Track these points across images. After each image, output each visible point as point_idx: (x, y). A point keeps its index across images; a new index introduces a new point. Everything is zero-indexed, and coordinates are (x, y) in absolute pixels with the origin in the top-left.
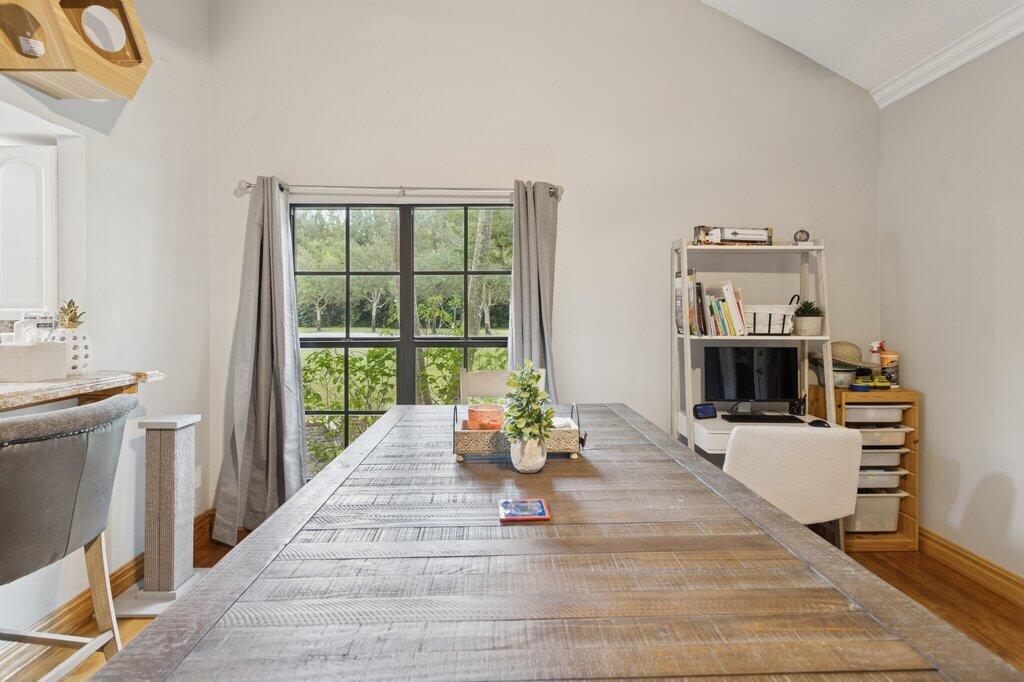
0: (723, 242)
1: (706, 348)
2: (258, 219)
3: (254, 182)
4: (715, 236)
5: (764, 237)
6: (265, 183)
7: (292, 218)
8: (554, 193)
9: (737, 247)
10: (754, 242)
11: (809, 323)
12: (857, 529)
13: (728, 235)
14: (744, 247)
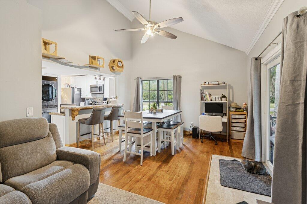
0: (208, 84)
1: (205, 103)
2: (137, 84)
3: (137, 78)
4: (207, 83)
5: (217, 83)
6: (138, 78)
7: (142, 83)
8: (180, 77)
9: (211, 85)
10: (215, 84)
11: (223, 99)
12: (235, 138)
13: (210, 83)
14: (213, 85)
